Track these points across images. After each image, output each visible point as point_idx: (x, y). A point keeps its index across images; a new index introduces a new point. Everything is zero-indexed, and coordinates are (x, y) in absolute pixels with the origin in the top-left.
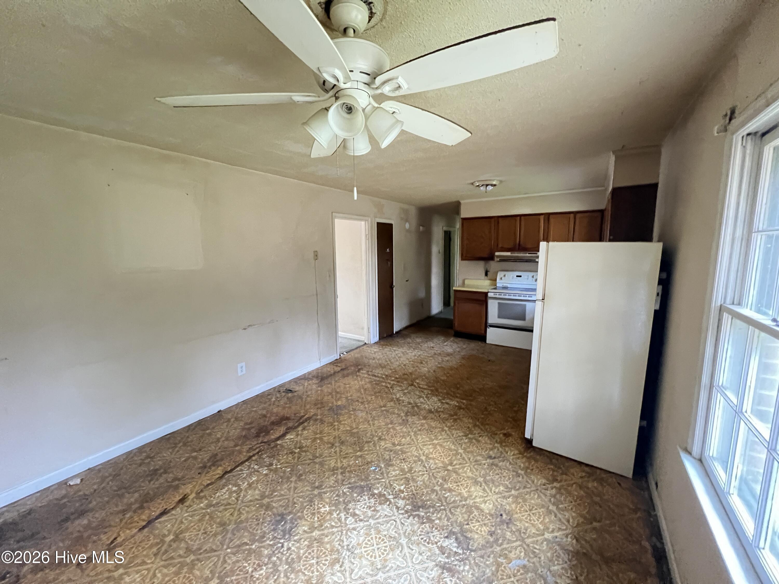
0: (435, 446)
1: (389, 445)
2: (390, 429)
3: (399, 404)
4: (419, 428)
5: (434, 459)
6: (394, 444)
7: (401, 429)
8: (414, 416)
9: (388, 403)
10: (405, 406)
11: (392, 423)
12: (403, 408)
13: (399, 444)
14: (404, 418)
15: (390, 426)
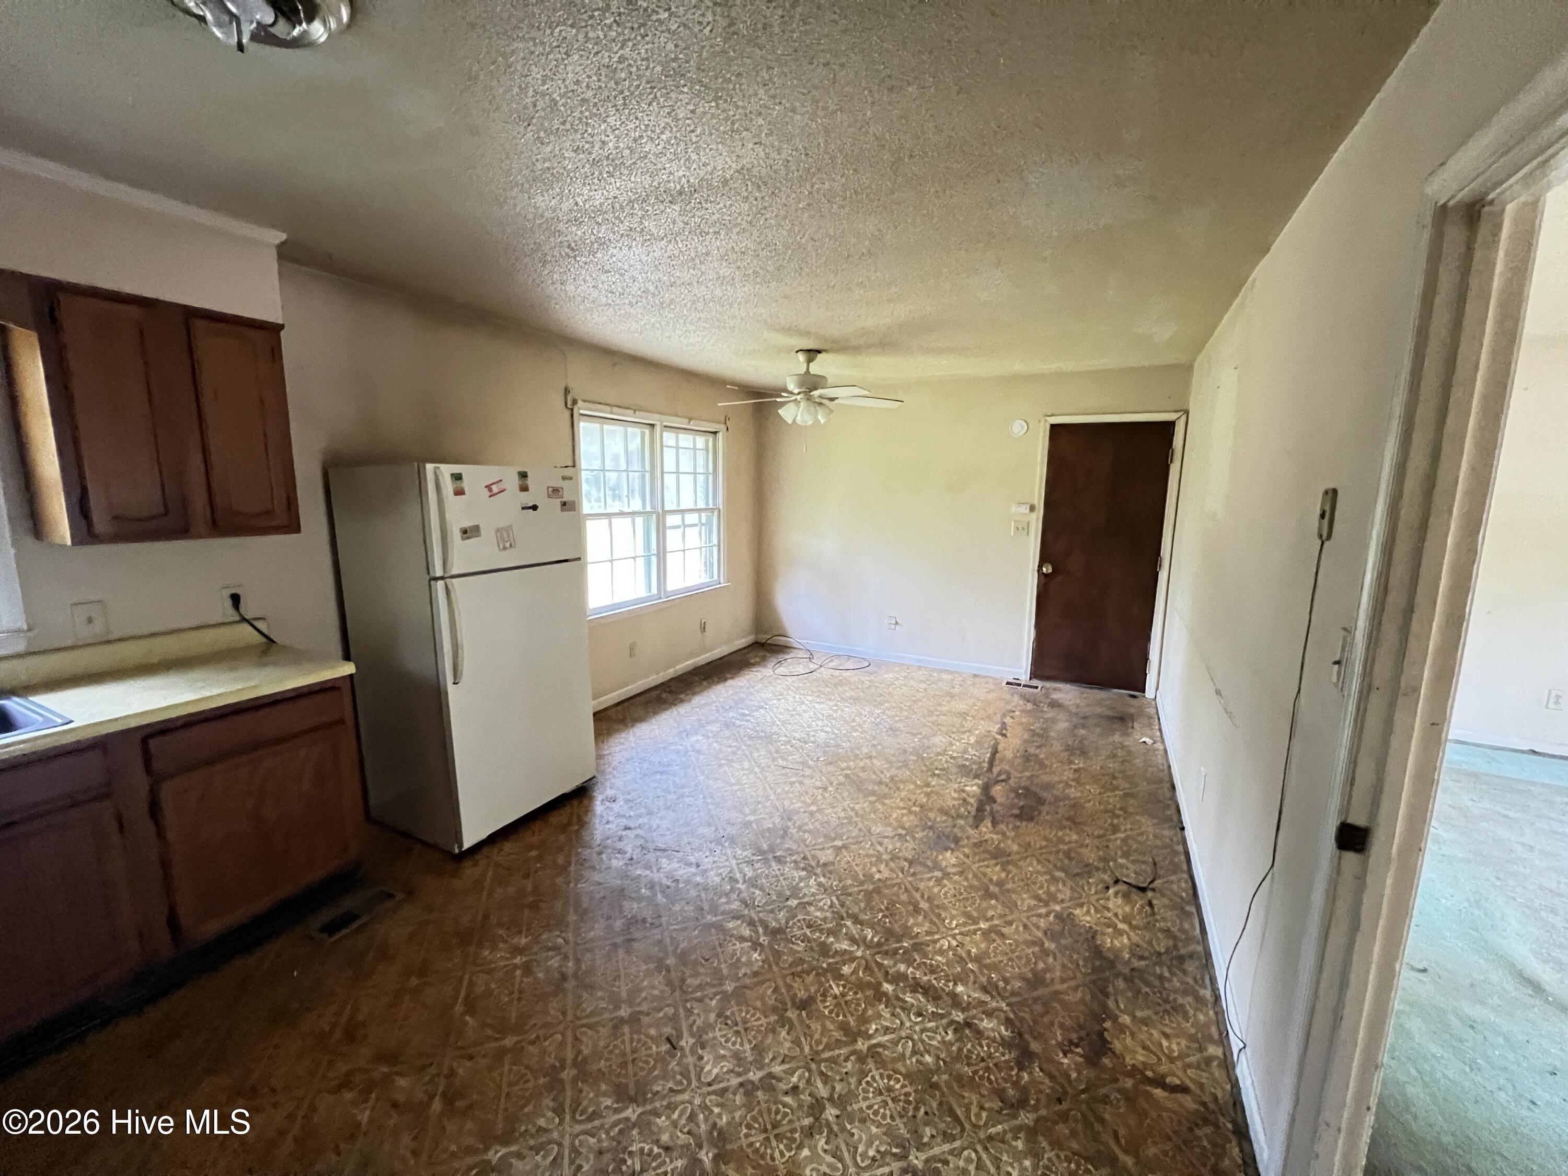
0: (738, 782)
1: (808, 782)
2: (813, 803)
3: (805, 858)
4: (760, 806)
5: (743, 769)
6: (801, 783)
7: (792, 804)
8: (769, 829)
9: (831, 858)
10: (791, 852)
11: (812, 814)
12: (794, 847)
13: (792, 783)
14: (790, 824)
15: (813, 808)
